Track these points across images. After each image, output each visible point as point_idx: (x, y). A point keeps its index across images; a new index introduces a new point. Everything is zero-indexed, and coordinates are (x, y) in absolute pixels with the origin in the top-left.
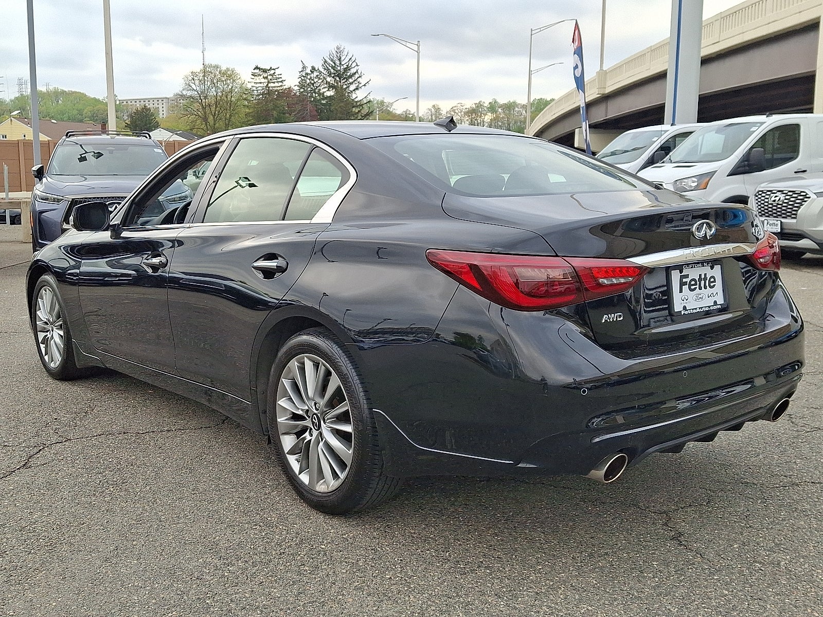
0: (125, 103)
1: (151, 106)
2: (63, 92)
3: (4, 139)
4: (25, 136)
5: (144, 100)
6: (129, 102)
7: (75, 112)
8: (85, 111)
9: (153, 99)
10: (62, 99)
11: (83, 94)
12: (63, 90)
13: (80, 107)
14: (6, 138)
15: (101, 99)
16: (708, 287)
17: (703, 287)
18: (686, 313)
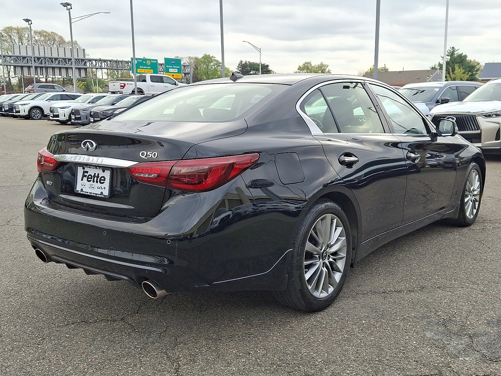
16: (99, 182)
17: (95, 182)
18: (81, 193)
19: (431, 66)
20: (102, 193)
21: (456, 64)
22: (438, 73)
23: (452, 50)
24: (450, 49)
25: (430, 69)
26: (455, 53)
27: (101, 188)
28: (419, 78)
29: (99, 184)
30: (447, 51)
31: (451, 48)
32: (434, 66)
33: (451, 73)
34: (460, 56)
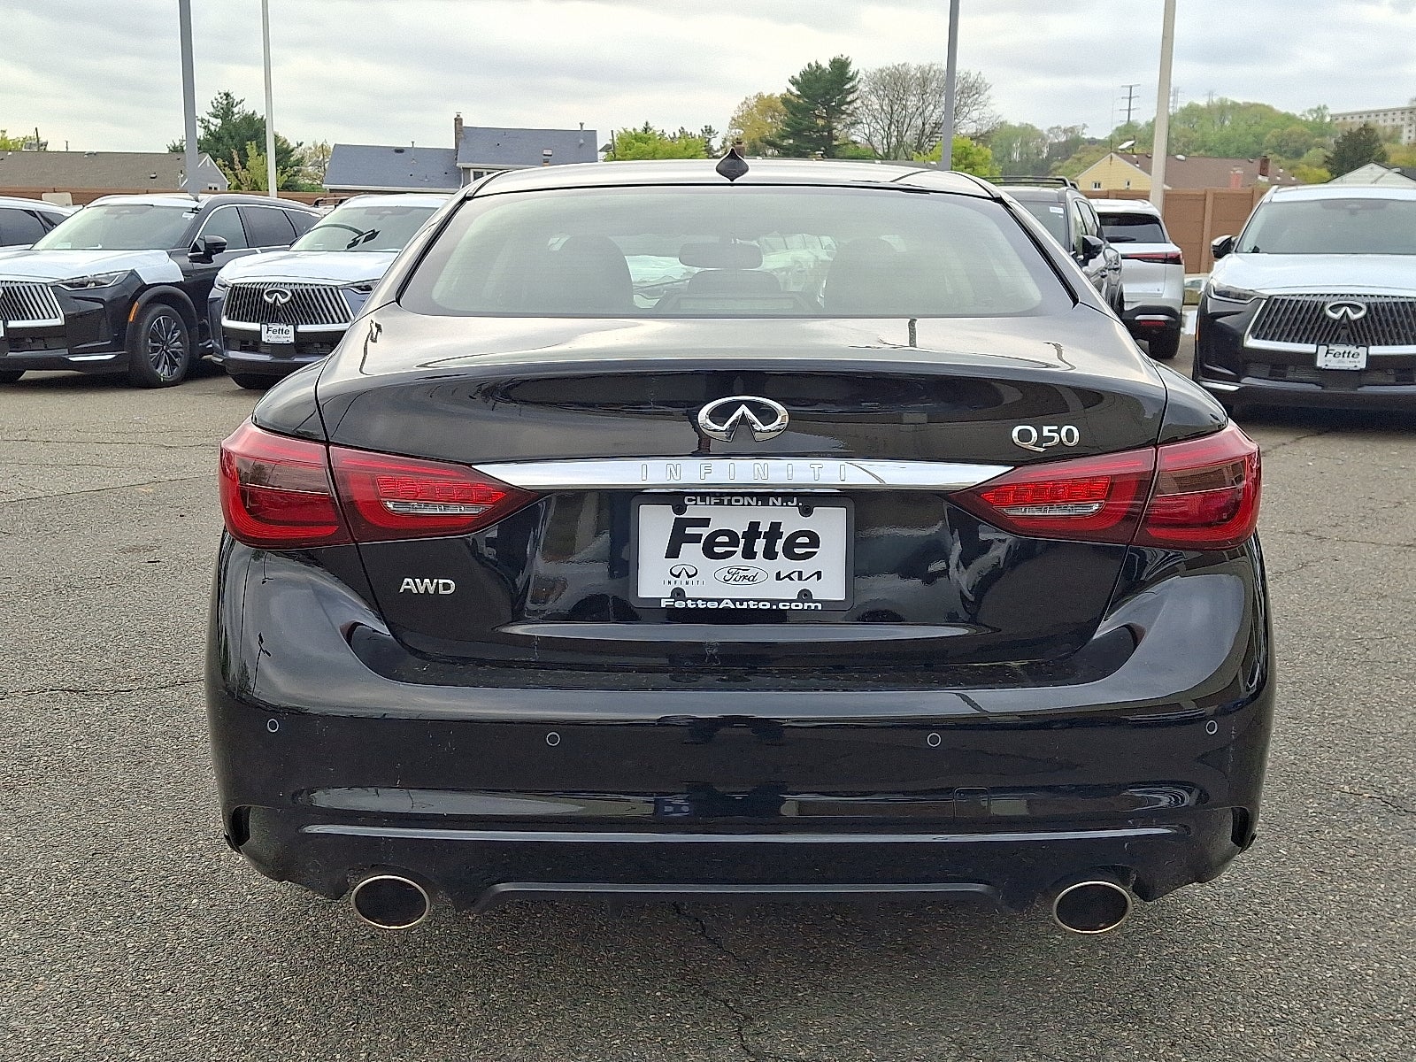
0: (1341, 119)
1: (1381, 123)
2: (1235, 106)
3: (1097, 189)
4: (1128, 184)
5: (1369, 114)
6: (1349, 119)
7: (1250, 139)
8: (1269, 136)
9: (1385, 112)
10: (1230, 117)
11: (1268, 107)
12: (1234, 102)
13: (1259, 129)
14: (1099, 187)
15: (1298, 115)
16: (781, 554)
17: (760, 554)
18: (679, 604)
19: (170, 144)
20: (805, 595)
21: (249, 143)
22: (208, 165)
23: (225, 102)
24: (218, 97)
25: (167, 151)
26: (235, 110)
27: (795, 576)
28: (154, 176)
29: (783, 564)
30: (212, 103)
31: (222, 95)
32: (177, 144)
33: (238, 166)
34: (249, 120)
